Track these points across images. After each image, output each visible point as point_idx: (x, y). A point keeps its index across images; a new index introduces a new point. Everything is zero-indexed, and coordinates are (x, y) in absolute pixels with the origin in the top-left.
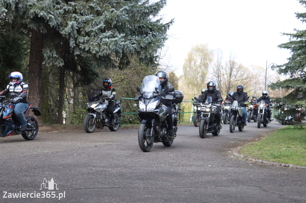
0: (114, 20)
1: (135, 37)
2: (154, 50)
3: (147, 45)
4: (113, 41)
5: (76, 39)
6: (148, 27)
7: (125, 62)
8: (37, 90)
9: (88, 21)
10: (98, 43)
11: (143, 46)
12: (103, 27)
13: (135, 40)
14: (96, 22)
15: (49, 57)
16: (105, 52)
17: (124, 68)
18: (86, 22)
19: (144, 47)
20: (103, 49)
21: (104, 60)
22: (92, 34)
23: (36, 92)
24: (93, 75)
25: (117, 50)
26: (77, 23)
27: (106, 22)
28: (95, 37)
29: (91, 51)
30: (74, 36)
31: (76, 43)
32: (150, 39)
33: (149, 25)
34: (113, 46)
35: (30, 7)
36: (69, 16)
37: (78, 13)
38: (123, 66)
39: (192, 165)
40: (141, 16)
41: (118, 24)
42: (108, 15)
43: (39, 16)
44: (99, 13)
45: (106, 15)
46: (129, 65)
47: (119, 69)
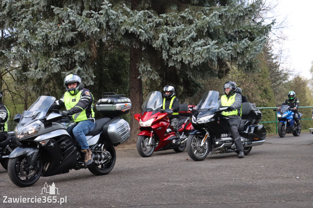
0: (205, 27)
1: (231, 43)
2: (251, 54)
3: (244, 50)
4: (205, 49)
5: (168, 51)
6: (247, 30)
7: (224, 70)
9: (180, 31)
10: (191, 53)
11: (239, 52)
12: (195, 36)
13: (231, 46)
14: (187, 31)
16: (198, 62)
17: (224, 77)
18: (178, 33)
19: (241, 53)
20: (196, 58)
21: (200, 70)
22: (184, 44)
24: (195, 86)
25: (211, 58)
26: (169, 35)
27: (198, 30)
28: (187, 47)
29: (184, 61)
30: (166, 48)
31: (168, 55)
32: (247, 44)
33: (248, 28)
34: (206, 55)
35: (121, 24)
36: (161, 28)
37: (169, 25)
38: (222, 75)
39: (277, 178)
40: (236, 20)
41: (210, 31)
42: (199, 23)
43: (130, 32)
44: (191, 22)
45: (197, 23)
46: (229, 73)
47: (219, 78)
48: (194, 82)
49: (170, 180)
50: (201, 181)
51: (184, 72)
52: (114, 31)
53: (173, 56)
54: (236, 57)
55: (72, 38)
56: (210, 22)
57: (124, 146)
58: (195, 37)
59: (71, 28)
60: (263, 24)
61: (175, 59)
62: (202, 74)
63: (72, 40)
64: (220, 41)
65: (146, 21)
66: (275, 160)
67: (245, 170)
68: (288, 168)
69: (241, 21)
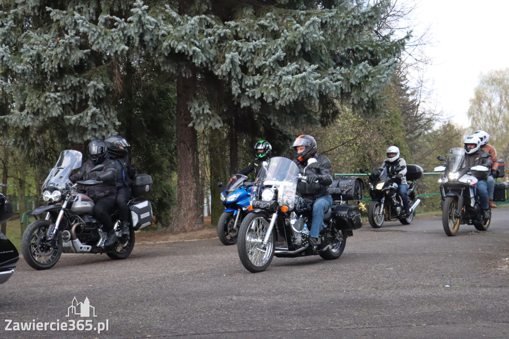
0: (297, 43)
1: (341, 68)
2: (373, 88)
3: (361, 80)
4: (299, 78)
5: (240, 81)
6: (367, 48)
7: (330, 113)
8: (190, 171)
9: (258, 49)
10: (276, 85)
11: (354, 83)
12: (282, 57)
13: (341, 73)
14: (270, 49)
15: (198, 115)
16: (286, 99)
17: (330, 123)
18: (255, 52)
19: (357, 85)
20: (284, 93)
21: (290, 112)
22: (265, 71)
23: (189, 173)
24: (282, 139)
25: (309, 94)
26: (241, 55)
27: (287, 48)
28: (270, 75)
29: (264, 98)
30: (237, 76)
31: (241, 88)
32: (367, 70)
33: (368, 45)
34: (300, 88)
35: (163, 38)
36: (228, 45)
37: (241, 39)
38: (326, 120)
39: (414, 286)
40: (348, 31)
41: (307, 50)
42: (289, 36)
43: (176, 51)
44: (275, 35)
45: (287, 36)
46: (338, 118)
47: (322, 126)
48: (281, 133)
49: (243, 291)
50: (293, 293)
51: (265, 117)
52: (152, 49)
53: (248, 89)
54: (348, 92)
55: (81, 60)
56: (305, 35)
57: (167, 236)
58: (283, 60)
59: (79, 44)
60: (392, 38)
61: (251, 95)
62: (294, 119)
63: (80, 62)
64: (324, 65)
65: (203, 33)
66: (411, 258)
67: (364, 274)
68: (432, 271)
69: (357, 34)
